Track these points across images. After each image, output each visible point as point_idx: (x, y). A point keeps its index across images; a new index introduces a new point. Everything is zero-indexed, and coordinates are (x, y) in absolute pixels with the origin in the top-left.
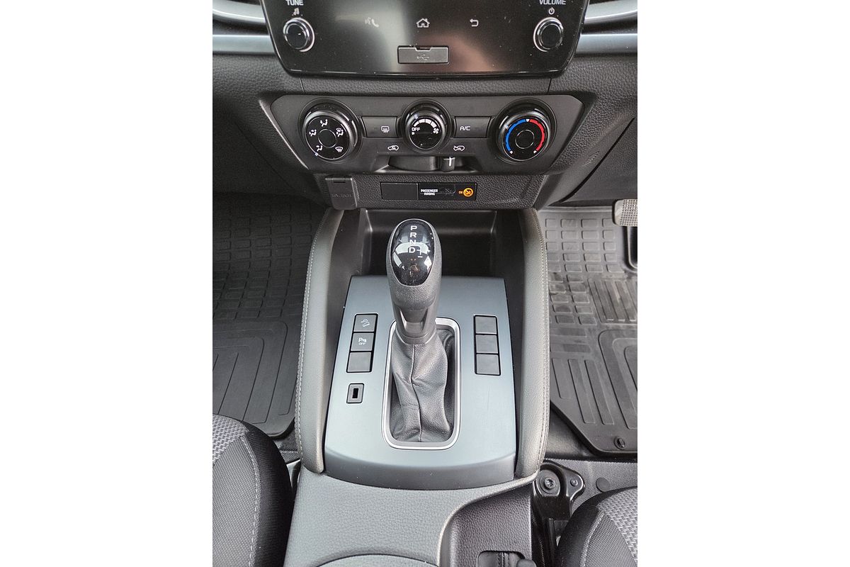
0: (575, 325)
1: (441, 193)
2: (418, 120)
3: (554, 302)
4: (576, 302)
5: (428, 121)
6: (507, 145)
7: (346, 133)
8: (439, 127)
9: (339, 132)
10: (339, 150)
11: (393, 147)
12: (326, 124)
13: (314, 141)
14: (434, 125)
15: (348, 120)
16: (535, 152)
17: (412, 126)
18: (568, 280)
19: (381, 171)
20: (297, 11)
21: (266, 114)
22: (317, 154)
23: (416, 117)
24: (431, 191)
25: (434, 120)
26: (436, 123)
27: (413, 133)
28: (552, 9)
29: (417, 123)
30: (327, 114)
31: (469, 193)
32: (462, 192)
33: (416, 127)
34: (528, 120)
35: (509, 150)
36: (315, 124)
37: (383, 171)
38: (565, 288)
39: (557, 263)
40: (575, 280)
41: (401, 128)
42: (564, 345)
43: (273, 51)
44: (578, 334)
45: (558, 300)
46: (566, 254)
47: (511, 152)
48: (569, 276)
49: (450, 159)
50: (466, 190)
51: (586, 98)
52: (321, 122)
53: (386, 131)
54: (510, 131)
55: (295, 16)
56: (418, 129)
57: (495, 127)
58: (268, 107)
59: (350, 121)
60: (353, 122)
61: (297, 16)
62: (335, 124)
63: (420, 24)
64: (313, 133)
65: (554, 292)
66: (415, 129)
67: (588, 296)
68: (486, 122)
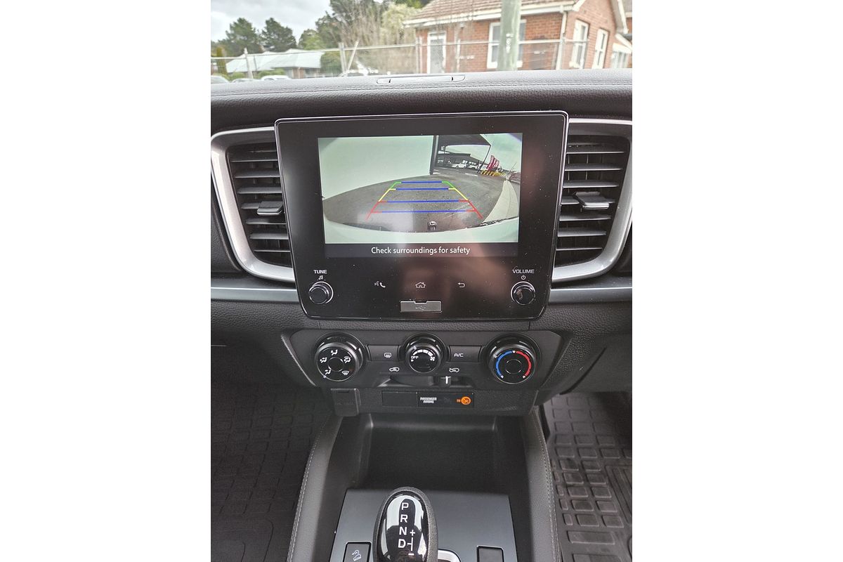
0: (598, 526)
1: (440, 400)
2: (417, 350)
3: (572, 496)
4: (596, 496)
5: (425, 351)
6: (498, 371)
7: (352, 359)
8: (435, 355)
9: (347, 360)
10: (345, 373)
11: (395, 369)
12: (336, 353)
13: (324, 366)
14: (430, 354)
15: (356, 348)
16: (524, 377)
17: (411, 354)
18: (583, 468)
19: (383, 385)
20: (321, 277)
21: (286, 344)
22: (325, 377)
23: (415, 347)
24: (430, 399)
25: (430, 350)
26: (432, 353)
27: (412, 360)
28: (523, 276)
29: (416, 353)
30: (337, 346)
31: (467, 401)
32: (459, 401)
33: (416, 355)
34: (514, 352)
35: (500, 374)
36: (326, 353)
37: (385, 385)
38: (582, 478)
39: (569, 447)
40: (592, 468)
41: (402, 356)
42: (590, 555)
43: (298, 301)
44: (604, 540)
45: (576, 493)
46: (578, 435)
47: (502, 377)
48: (584, 463)
49: (447, 378)
50: (463, 399)
51: (565, 334)
52: (332, 352)
53: (388, 356)
54: (499, 359)
55: (319, 281)
56: (417, 357)
57: (486, 354)
58: (288, 341)
59: (358, 349)
60: (360, 349)
61: (321, 280)
62: (344, 353)
63: (418, 286)
64: (324, 360)
65: (571, 483)
66: (414, 357)
67: (608, 488)
68: (477, 349)
